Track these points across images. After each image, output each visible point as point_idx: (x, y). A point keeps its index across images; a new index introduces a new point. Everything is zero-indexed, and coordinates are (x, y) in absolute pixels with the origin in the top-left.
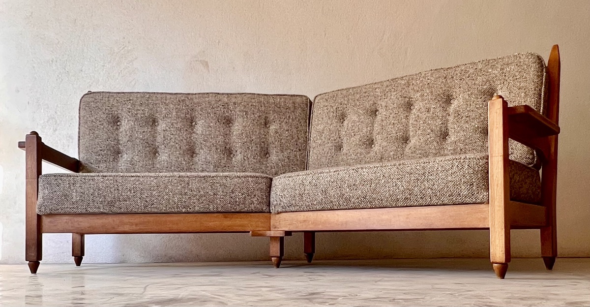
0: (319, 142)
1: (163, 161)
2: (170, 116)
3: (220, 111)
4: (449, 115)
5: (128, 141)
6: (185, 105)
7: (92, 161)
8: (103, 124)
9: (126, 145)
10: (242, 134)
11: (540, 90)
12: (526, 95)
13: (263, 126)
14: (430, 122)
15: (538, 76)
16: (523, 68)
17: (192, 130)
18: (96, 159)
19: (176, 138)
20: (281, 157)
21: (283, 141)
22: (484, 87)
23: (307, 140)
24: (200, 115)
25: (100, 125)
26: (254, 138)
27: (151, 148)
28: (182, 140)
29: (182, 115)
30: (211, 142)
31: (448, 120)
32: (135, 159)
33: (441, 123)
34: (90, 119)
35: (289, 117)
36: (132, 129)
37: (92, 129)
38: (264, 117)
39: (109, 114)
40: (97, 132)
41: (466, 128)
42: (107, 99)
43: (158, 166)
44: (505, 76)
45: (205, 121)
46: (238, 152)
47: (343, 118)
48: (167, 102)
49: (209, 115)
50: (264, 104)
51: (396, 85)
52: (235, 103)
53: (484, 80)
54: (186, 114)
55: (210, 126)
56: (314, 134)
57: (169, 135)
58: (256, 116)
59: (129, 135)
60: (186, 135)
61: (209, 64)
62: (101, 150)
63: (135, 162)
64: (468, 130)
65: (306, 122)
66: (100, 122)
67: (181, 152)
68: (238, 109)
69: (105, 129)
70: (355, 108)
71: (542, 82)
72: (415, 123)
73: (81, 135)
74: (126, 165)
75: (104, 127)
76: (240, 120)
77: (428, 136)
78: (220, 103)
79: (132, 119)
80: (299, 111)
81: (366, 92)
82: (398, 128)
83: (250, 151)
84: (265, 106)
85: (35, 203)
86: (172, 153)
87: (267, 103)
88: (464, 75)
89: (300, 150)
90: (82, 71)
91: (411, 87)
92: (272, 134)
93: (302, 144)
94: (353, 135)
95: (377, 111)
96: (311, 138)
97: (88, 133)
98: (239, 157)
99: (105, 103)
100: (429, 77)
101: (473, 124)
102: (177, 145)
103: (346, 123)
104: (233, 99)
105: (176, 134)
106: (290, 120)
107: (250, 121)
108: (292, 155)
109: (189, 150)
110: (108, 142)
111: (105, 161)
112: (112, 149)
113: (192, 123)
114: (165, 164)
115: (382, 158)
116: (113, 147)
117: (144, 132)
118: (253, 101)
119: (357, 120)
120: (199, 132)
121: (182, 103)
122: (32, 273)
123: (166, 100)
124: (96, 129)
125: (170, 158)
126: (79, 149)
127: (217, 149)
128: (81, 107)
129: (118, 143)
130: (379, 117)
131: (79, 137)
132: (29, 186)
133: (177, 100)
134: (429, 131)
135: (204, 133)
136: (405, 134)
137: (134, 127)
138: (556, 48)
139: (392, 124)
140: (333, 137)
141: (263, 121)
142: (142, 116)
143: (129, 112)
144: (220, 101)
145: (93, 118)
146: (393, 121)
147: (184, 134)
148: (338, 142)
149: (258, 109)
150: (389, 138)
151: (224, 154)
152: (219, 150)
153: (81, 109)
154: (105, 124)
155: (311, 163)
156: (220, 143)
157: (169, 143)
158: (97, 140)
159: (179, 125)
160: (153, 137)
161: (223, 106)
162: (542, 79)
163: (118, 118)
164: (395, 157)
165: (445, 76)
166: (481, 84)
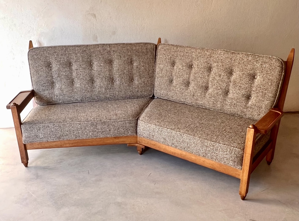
0: (161, 75)
1: (78, 87)
2: (79, 61)
3: (106, 56)
4: (231, 82)
5: (58, 77)
6: (86, 53)
7: (40, 90)
8: (43, 68)
9: (57, 79)
10: (119, 69)
11: (279, 83)
12: (271, 85)
13: (130, 64)
14: (220, 83)
15: (279, 75)
16: (272, 68)
17: (91, 68)
18: (43, 89)
19: (83, 74)
20: (140, 82)
21: (141, 73)
22: (251, 72)
23: (154, 71)
24: (95, 59)
25: (41, 68)
26: (125, 71)
27: (70, 80)
28: (86, 75)
29: (85, 60)
30: (102, 75)
31: (229, 85)
32: (63, 87)
33: (226, 85)
34: (35, 66)
35: (144, 58)
36: (59, 70)
37: (37, 71)
38: (130, 58)
39: (45, 62)
40: (40, 73)
41: (238, 92)
42: (42, 52)
43: (75, 90)
44: (263, 69)
45: (98, 63)
46: (117, 80)
47: (174, 63)
48: (76, 52)
49: (100, 59)
50: (130, 50)
51: (204, 54)
52: (114, 51)
53: (251, 68)
54: (87, 59)
55: (101, 66)
56: (157, 70)
57: (79, 72)
58: (126, 58)
59: (58, 73)
60: (88, 71)
61: (96, 16)
62: (44, 84)
63: (63, 89)
64: (239, 94)
65: (153, 60)
66: (41, 67)
67: (87, 81)
68: (116, 54)
69: (44, 71)
70: (181, 61)
71: (281, 79)
72: (212, 81)
73: (32, 75)
74: (58, 91)
75: (44, 70)
76: (117, 61)
77: (219, 91)
78: (105, 51)
79: (58, 64)
80: (150, 54)
81: (187, 53)
82: (203, 81)
83: (123, 80)
84: (131, 52)
85: (22, 139)
86: (82, 83)
87: (132, 50)
88: (241, 61)
89: (150, 77)
90: (23, 23)
91: (212, 58)
92: (135, 68)
93: (151, 73)
94: (179, 77)
95: (192, 65)
96: (156, 71)
97: (35, 74)
98: (118, 83)
99: (42, 55)
100: (222, 56)
101: (242, 92)
102: (84, 78)
103: (175, 68)
104: (112, 48)
105: (83, 71)
106: (145, 60)
107: (123, 61)
108: (146, 81)
109: (90, 80)
110: (47, 79)
111: (47, 90)
112: (49, 82)
113: (91, 63)
114: (79, 89)
115: (193, 96)
116: (50, 81)
117: (65, 71)
118: (124, 49)
119: (182, 68)
120: (95, 69)
121: (84, 53)
122: (25, 167)
123: (75, 51)
124: (39, 72)
125: (81, 85)
126: (32, 83)
127: (106, 79)
128: (29, 58)
129: (52, 78)
130: (193, 71)
131: (31, 76)
132: (17, 131)
133: (82, 50)
134: (219, 88)
135: (98, 70)
136: (207, 85)
137: (60, 69)
138: (293, 50)
139: (200, 77)
140: (168, 74)
141: (130, 61)
142: (63, 61)
143: (56, 60)
144: (105, 50)
145: (37, 65)
146: (201, 76)
147: (87, 71)
148: (171, 78)
149: (127, 54)
150: (198, 85)
151: (109, 82)
152: (107, 79)
153: (29, 59)
154: (44, 68)
155: (156, 86)
156: (107, 75)
157: (80, 77)
158: (41, 78)
159: (84, 66)
160: (71, 73)
161: (107, 53)
162: (281, 77)
163: (50, 63)
164: (201, 97)
165: (231, 58)
166: (249, 69)
